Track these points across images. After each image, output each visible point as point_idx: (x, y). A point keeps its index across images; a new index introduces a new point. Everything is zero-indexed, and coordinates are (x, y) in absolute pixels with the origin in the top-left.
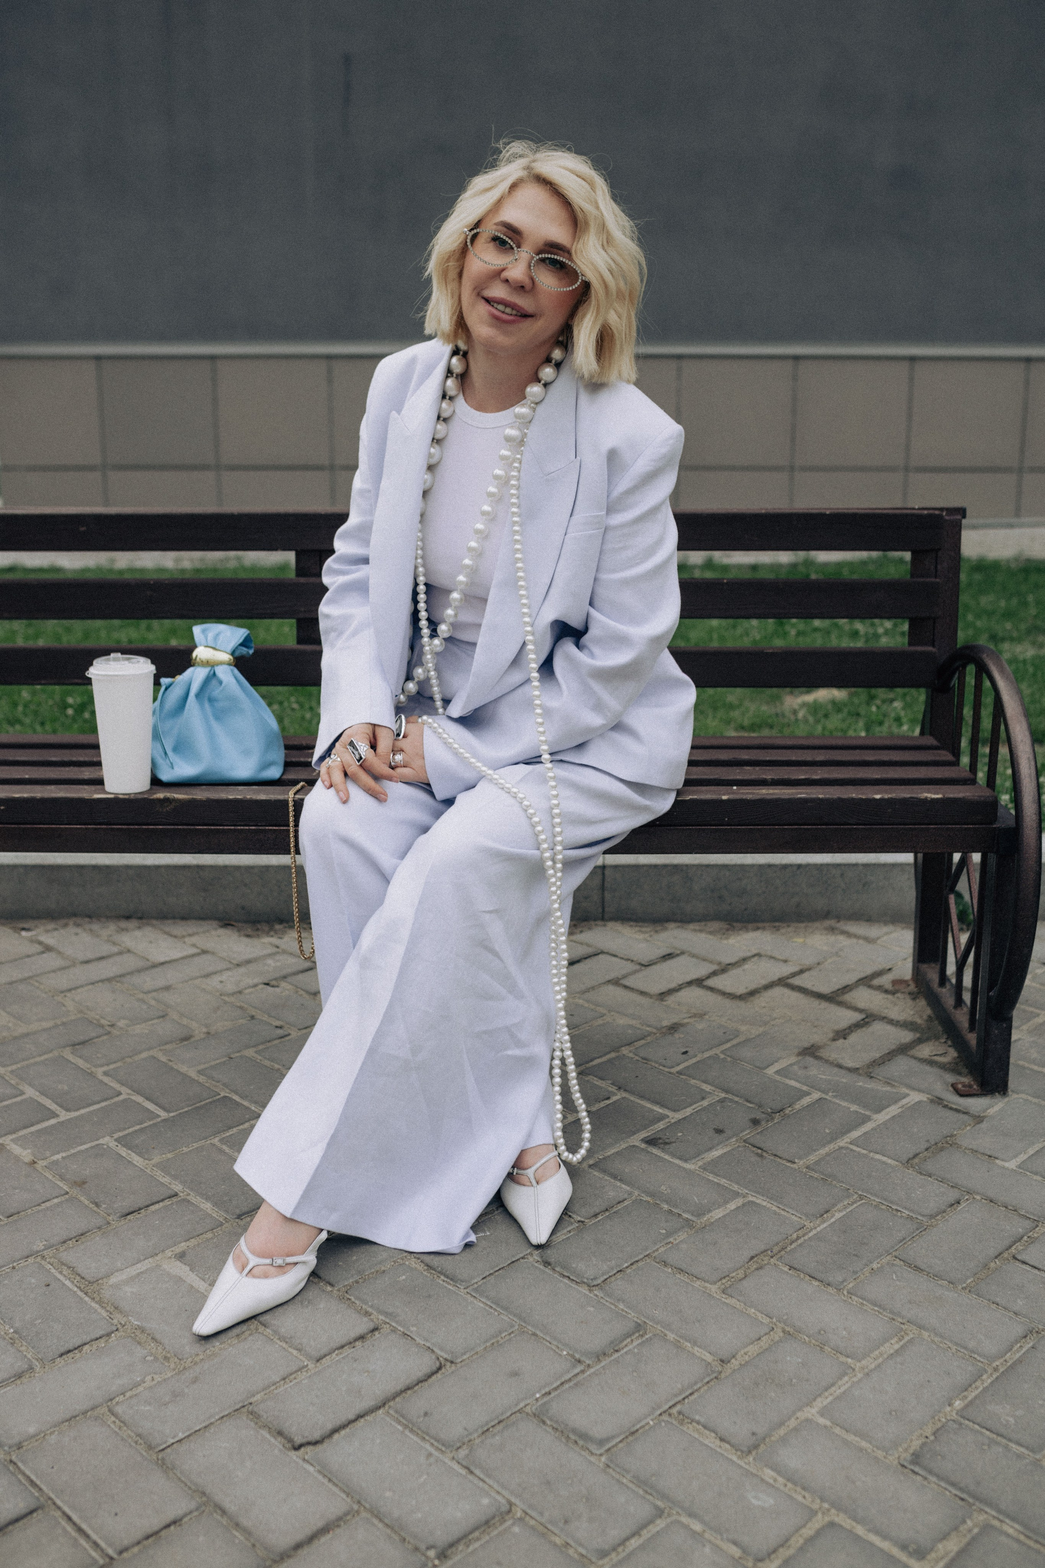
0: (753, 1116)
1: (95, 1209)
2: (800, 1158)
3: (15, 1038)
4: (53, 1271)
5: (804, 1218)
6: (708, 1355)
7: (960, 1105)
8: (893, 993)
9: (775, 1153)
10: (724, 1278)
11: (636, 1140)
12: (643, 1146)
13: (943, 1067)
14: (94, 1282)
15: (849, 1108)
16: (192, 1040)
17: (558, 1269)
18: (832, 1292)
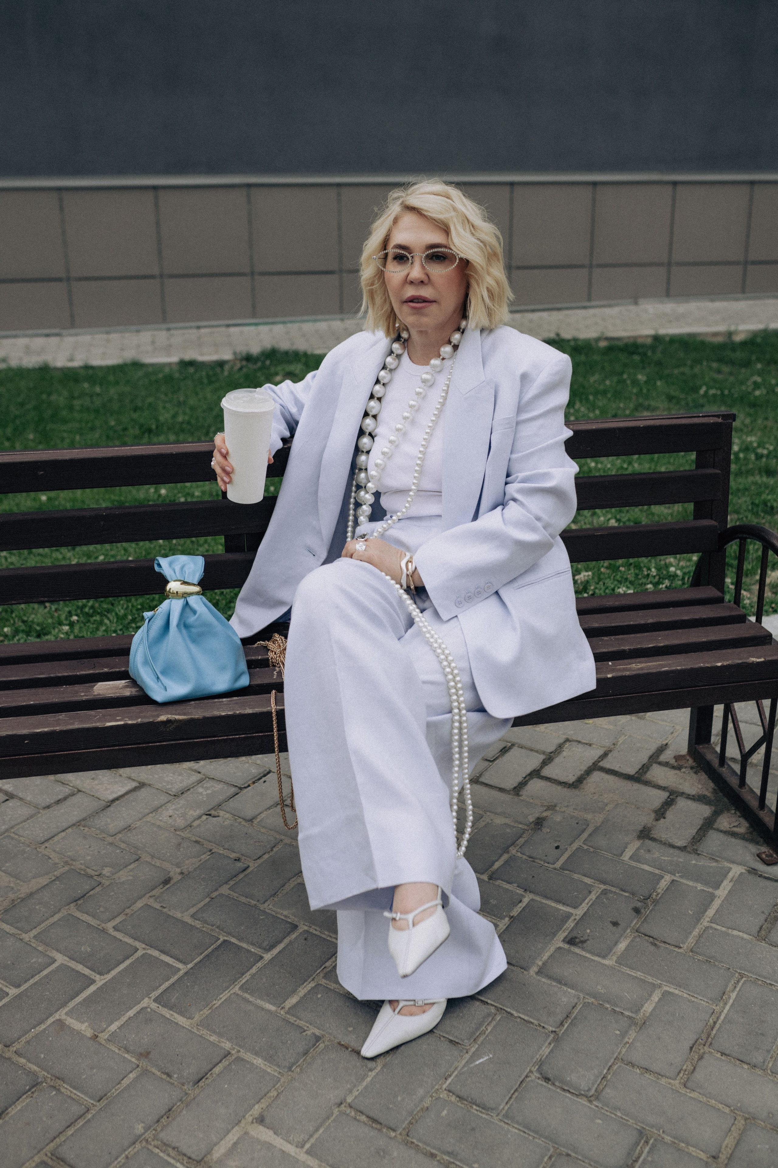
0: (633, 905)
1: (168, 1079)
2: (684, 943)
3: (23, 900)
4: (161, 1154)
5: (710, 1002)
6: (701, 1153)
7: (770, 874)
8: (679, 768)
9: (663, 940)
10: (680, 1072)
11: (558, 941)
12: (566, 946)
13: (742, 837)
14: (201, 1160)
15: (696, 887)
16: (172, 882)
17: (557, 1084)
18: (760, 1073)
